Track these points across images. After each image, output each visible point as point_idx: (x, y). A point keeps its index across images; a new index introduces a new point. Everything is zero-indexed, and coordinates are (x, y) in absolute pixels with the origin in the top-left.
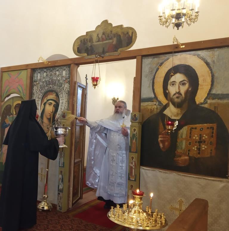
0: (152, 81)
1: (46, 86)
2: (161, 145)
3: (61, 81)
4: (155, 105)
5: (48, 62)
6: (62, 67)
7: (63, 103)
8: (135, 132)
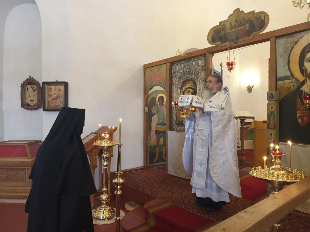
0: (287, 60)
1: (184, 76)
2: (300, 121)
3: (198, 70)
4: (292, 82)
5: (185, 54)
6: (198, 57)
7: (200, 90)
8: (273, 110)
